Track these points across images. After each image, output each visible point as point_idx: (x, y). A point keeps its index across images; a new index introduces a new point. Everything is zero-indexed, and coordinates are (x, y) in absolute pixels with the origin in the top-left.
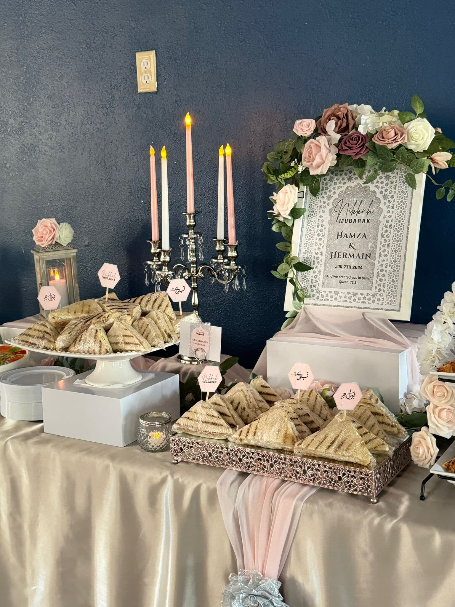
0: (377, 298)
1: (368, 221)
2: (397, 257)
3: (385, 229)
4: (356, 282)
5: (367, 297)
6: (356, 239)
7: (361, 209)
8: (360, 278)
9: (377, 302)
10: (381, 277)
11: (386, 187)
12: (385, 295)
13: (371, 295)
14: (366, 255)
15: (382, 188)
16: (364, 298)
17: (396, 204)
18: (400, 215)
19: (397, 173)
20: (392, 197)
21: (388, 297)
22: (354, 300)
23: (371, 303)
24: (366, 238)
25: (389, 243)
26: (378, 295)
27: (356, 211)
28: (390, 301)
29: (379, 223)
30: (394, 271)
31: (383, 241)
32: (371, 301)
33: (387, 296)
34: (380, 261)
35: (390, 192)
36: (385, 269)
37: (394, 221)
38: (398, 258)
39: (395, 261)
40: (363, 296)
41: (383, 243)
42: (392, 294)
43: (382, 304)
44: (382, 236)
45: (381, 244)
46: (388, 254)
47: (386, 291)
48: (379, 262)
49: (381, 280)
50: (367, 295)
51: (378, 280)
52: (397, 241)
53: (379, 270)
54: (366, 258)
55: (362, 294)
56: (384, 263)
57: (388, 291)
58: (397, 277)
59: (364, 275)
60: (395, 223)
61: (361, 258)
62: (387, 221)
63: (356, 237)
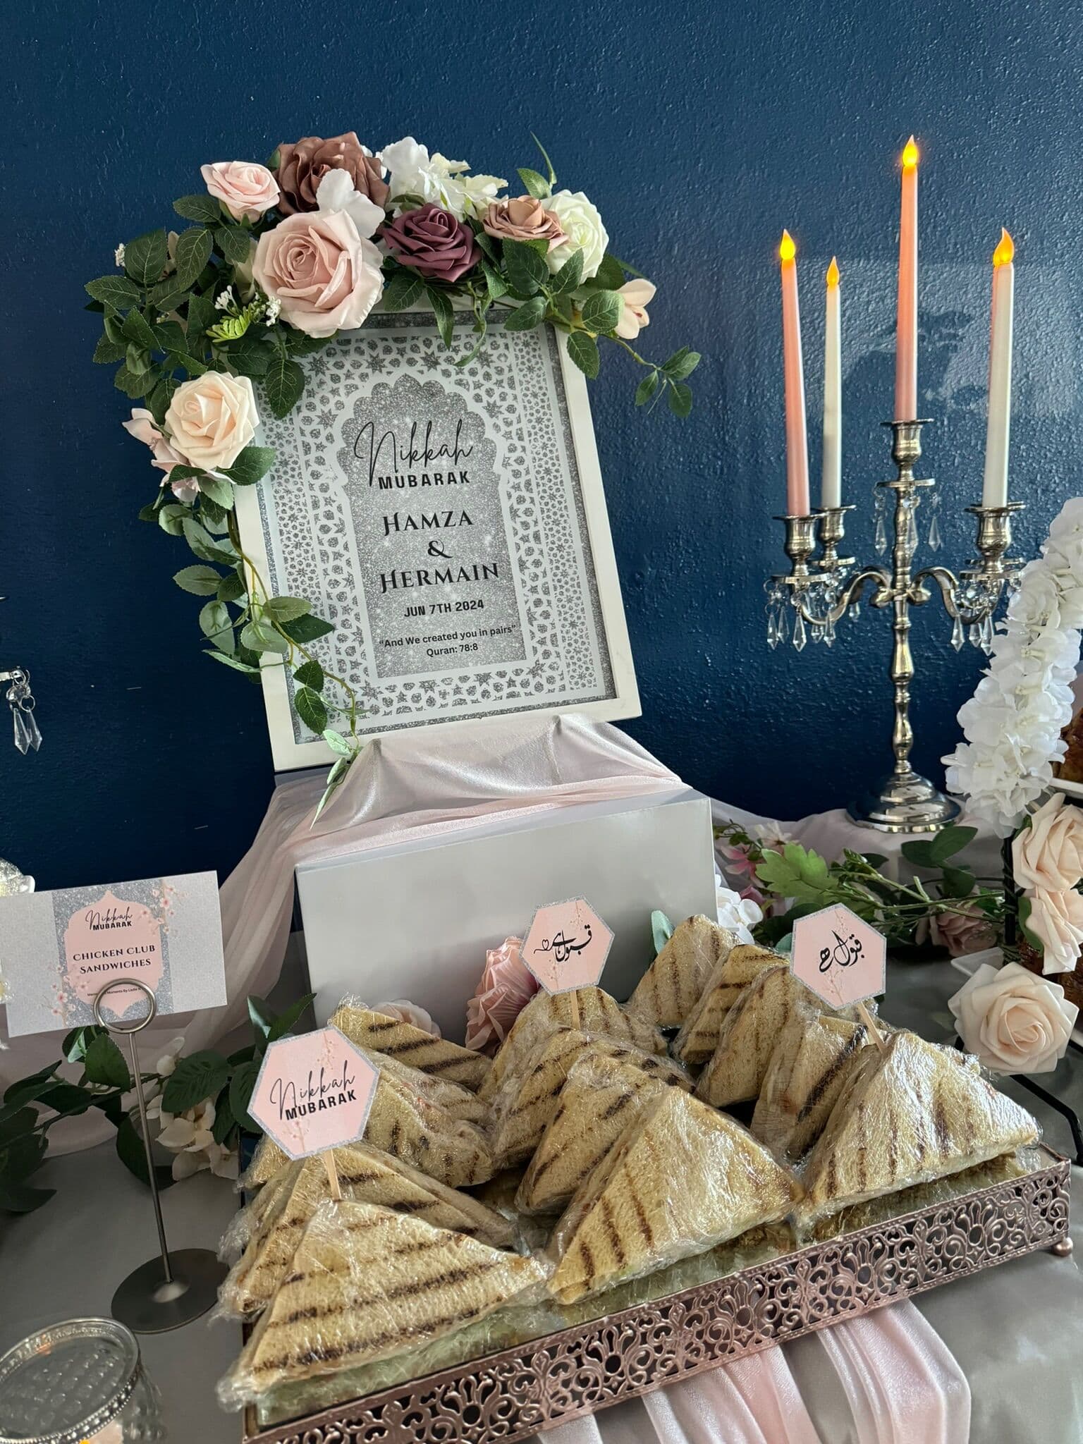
0: (545, 675)
1: (463, 477)
2: (567, 564)
3: (515, 495)
4: (475, 646)
5: (518, 680)
6: (442, 530)
7: (435, 447)
8: (483, 633)
9: (547, 686)
10: (541, 621)
11: (488, 385)
12: (562, 664)
13: (526, 671)
14: (485, 568)
15: (478, 386)
16: (511, 683)
17: (526, 427)
18: (545, 455)
19: (507, 347)
20: (511, 409)
21: (572, 667)
22: (485, 694)
23: (533, 692)
24: (470, 523)
25: (536, 529)
26: (545, 668)
27: (421, 451)
28: (581, 677)
29: (495, 481)
30: (570, 600)
31: (518, 527)
32: (531, 688)
33: (568, 665)
34: (526, 578)
35: (503, 397)
36: (544, 598)
37: (533, 472)
38: (570, 566)
39: (565, 574)
40: (507, 678)
41: (521, 532)
42: (579, 660)
43: (563, 688)
44: (514, 513)
45: (516, 534)
46: (542, 560)
47: (563, 653)
48: (523, 582)
49: (542, 629)
50: (518, 672)
51: (535, 629)
52: (556, 523)
53: (531, 604)
54: (486, 577)
55: (502, 674)
56: (539, 583)
57: (569, 652)
58: (580, 614)
59: (492, 624)
60: (539, 476)
61: (472, 577)
62: (516, 474)
63: (442, 523)
